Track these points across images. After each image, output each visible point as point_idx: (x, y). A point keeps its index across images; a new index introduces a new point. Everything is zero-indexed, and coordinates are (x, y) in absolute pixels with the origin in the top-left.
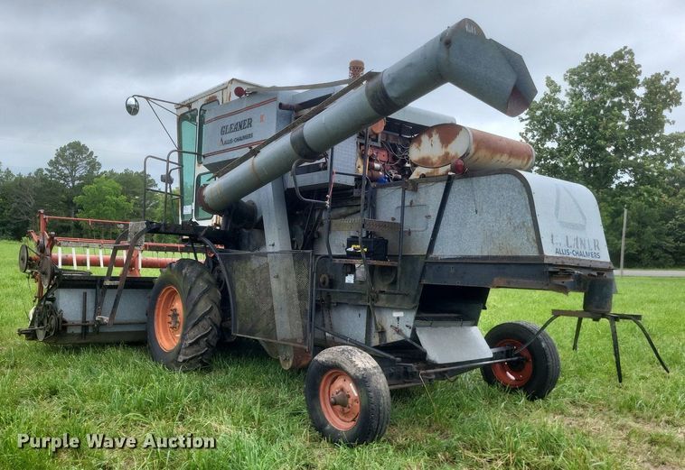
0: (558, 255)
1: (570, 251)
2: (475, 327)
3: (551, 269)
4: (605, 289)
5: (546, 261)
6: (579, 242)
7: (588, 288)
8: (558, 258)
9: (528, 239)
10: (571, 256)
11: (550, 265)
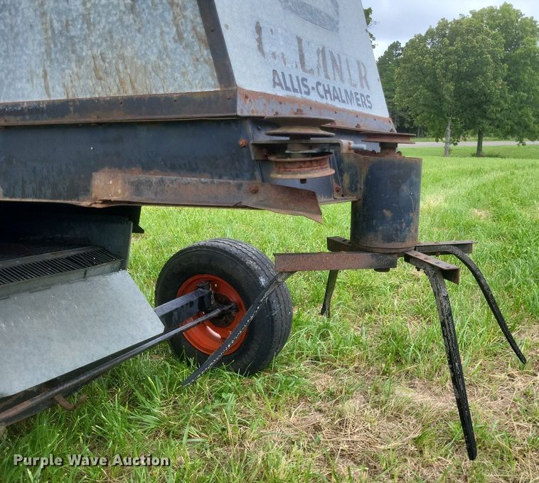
0: (281, 93)
1: (311, 83)
2: (121, 274)
3: (263, 137)
4: (405, 188)
5: (243, 109)
6: (329, 62)
7: (361, 186)
8: (281, 101)
9: (180, 37)
10: (314, 97)
11: (259, 122)
